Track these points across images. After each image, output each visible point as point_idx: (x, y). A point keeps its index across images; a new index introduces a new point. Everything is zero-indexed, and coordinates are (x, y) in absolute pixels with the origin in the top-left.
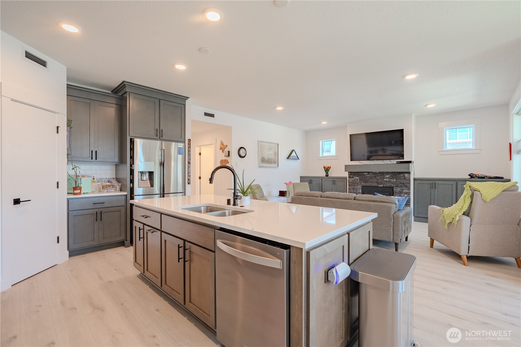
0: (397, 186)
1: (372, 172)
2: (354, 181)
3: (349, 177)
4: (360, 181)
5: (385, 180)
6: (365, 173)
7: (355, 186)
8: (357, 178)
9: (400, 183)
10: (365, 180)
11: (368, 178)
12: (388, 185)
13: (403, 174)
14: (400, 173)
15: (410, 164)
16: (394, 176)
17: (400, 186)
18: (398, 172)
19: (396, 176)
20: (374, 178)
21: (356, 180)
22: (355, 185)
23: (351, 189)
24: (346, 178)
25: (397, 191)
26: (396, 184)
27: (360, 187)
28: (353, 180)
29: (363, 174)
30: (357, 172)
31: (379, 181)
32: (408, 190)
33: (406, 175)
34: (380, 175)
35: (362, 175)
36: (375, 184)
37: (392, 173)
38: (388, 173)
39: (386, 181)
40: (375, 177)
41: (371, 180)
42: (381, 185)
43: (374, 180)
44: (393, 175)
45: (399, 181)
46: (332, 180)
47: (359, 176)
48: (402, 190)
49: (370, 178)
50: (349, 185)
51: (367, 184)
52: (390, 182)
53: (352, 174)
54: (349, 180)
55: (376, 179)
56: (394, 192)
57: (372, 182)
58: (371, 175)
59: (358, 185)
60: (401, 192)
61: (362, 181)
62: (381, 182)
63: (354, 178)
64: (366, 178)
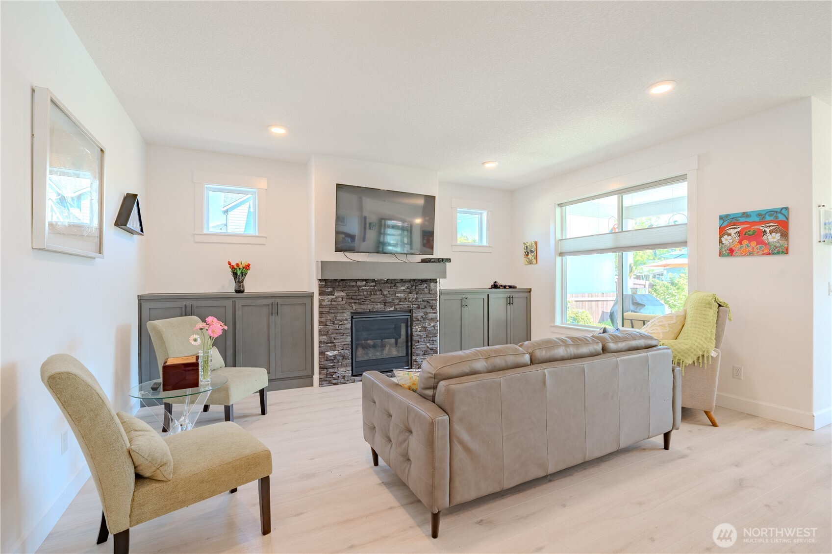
0: (418, 308)
1: (373, 281)
2: (334, 303)
3: (321, 293)
4: (349, 301)
5: (399, 295)
6: (359, 283)
7: (339, 315)
8: (343, 294)
9: (423, 301)
10: (359, 297)
11: (365, 293)
12: (405, 305)
13: (426, 284)
14: (423, 281)
15: (447, 264)
16: (414, 287)
17: (423, 307)
18: (419, 280)
19: (417, 288)
20: (378, 293)
21: (340, 299)
22: (336, 311)
23: (328, 323)
24: (311, 296)
25: (419, 317)
26: (417, 303)
27: (347, 315)
28: (332, 300)
29: (354, 284)
30: (342, 280)
31: (387, 299)
32: (434, 313)
33: (432, 285)
34: (389, 285)
35: (353, 286)
36: (380, 307)
37: (410, 281)
38: (402, 281)
39: (400, 300)
40: (381, 290)
41: (372, 297)
42: (392, 307)
43: (377, 296)
44: (412, 286)
45: (421, 297)
46: (269, 301)
47: (345, 290)
48: (426, 314)
49: (369, 293)
50: (321, 313)
51: (363, 307)
52: (407, 299)
53: (329, 284)
54: (321, 301)
55: (381, 296)
56: (415, 320)
57: (373, 302)
58: (371, 286)
59: (345, 311)
60: (424, 319)
61: (353, 301)
62: (391, 300)
63: (334, 295)
64: (362, 294)
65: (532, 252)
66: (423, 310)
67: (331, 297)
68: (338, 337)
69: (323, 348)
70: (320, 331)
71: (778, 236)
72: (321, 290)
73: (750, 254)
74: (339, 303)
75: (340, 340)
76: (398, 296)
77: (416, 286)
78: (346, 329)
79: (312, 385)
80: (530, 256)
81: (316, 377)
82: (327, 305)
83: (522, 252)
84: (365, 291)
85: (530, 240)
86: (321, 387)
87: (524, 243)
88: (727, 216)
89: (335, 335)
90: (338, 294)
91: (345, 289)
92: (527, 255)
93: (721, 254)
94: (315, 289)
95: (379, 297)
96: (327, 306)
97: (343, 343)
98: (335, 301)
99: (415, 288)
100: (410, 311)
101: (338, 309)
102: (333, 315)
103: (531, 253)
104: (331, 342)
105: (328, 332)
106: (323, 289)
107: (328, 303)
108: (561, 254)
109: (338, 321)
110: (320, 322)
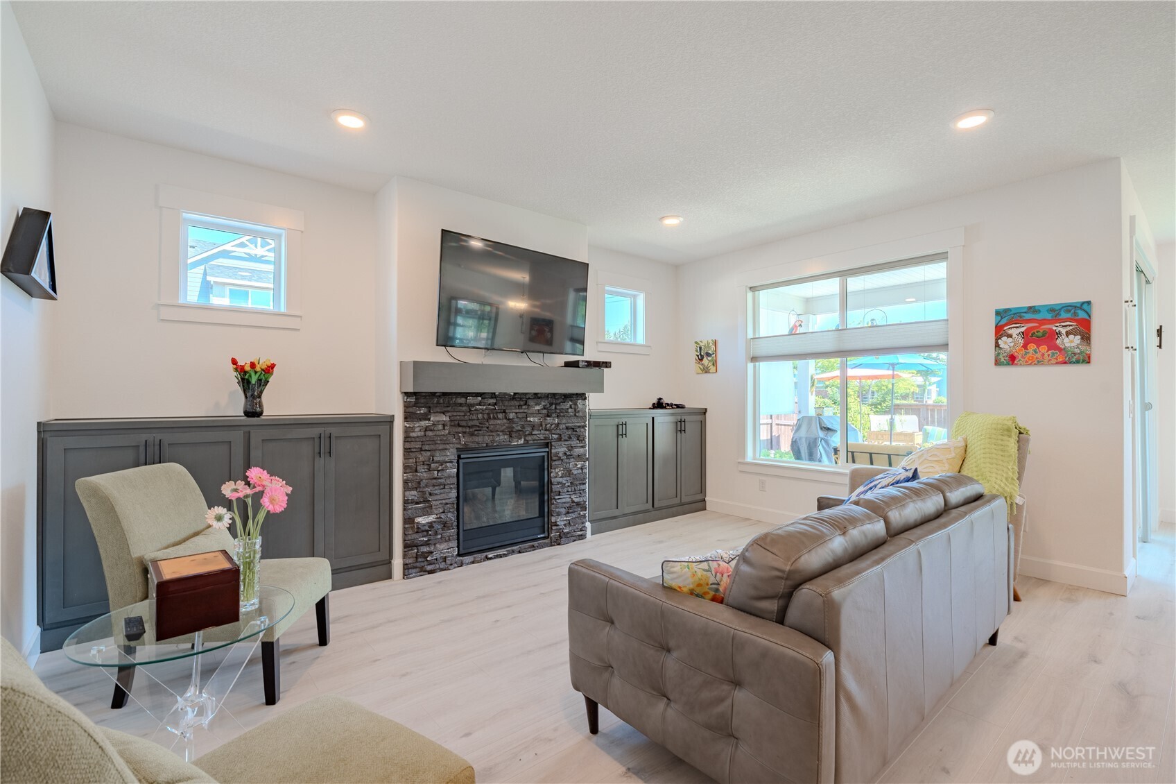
0: (560, 439)
1: (493, 395)
2: (429, 433)
3: (407, 418)
4: (454, 430)
5: (532, 419)
6: (471, 400)
7: (437, 453)
8: (444, 418)
9: (567, 428)
10: (470, 423)
11: (480, 416)
12: (540, 435)
13: (571, 401)
14: (567, 397)
15: (605, 370)
16: (553, 407)
17: (567, 438)
18: (561, 394)
19: (558, 407)
20: (500, 416)
21: (440, 427)
22: (433, 447)
23: (420, 468)
24: (390, 421)
25: (561, 455)
26: (558, 431)
27: (451, 454)
28: (426, 429)
29: (462, 400)
30: (444, 394)
31: (514, 425)
32: (581, 447)
33: (580, 402)
34: (517, 403)
35: (461, 405)
36: (502, 439)
37: (547, 396)
38: (537, 396)
39: (533, 427)
40: (504, 412)
41: (492, 422)
42: (520, 439)
43: (499, 422)
44: (551, 404)
45: (564, 421)
46: (315, 432)
47: (448, 411)
48: (571, 448)
49: (486, 416)
50: (407, 451)
51: (476, 439)
52: (544, 426)
53: (422, 401)
54: (407, 431)
55: (505, 421)
56: (554, 458)
57: (492, 432)
58: (489, 405)
59: (448, 446)
60: (568, 457)
61: (460, 429)
62: (519, 428)
63: (429, 420)
64: (474, 417)
65: (708, 355)
66: (566, 443)
67: (424, 423)
68: (436, 492)
69: (410, 511)
70: (405, 482)
71: (1077, 339)
72: (407, 410)
73: (1040, 362)
74: (438, 433)
75: (438, 497)
76: (530, 421)
77: (556, 404)
78: (449, 477)
79: (389, 576)
80: (705, 361)
81: (398, 563)
82: (417, 437)
83: (693, 355)
84: (481, 413)
85: (705, 338)
86: (408, 578)
87: (696, 343)
88: (1006, 311)
89: (431, 488)
90: (437, 419)
91: (449, 409)
92: (701, 360)
93: (998, 363)
94: (396, 409)
95: (501, 421)
96: (417, 439)
97: (444, 502)
98: (431, 430)
99: (556, 408)
100: (547, 445)
101: (436, 444)
102: (429, 453)
103: (705, 356)
104: (426, 501)
105: (419, 483)
106: (411, 410)
107: (419, 434)
108: (754, 359)
109: (437, 465)
110: (406, 468)
